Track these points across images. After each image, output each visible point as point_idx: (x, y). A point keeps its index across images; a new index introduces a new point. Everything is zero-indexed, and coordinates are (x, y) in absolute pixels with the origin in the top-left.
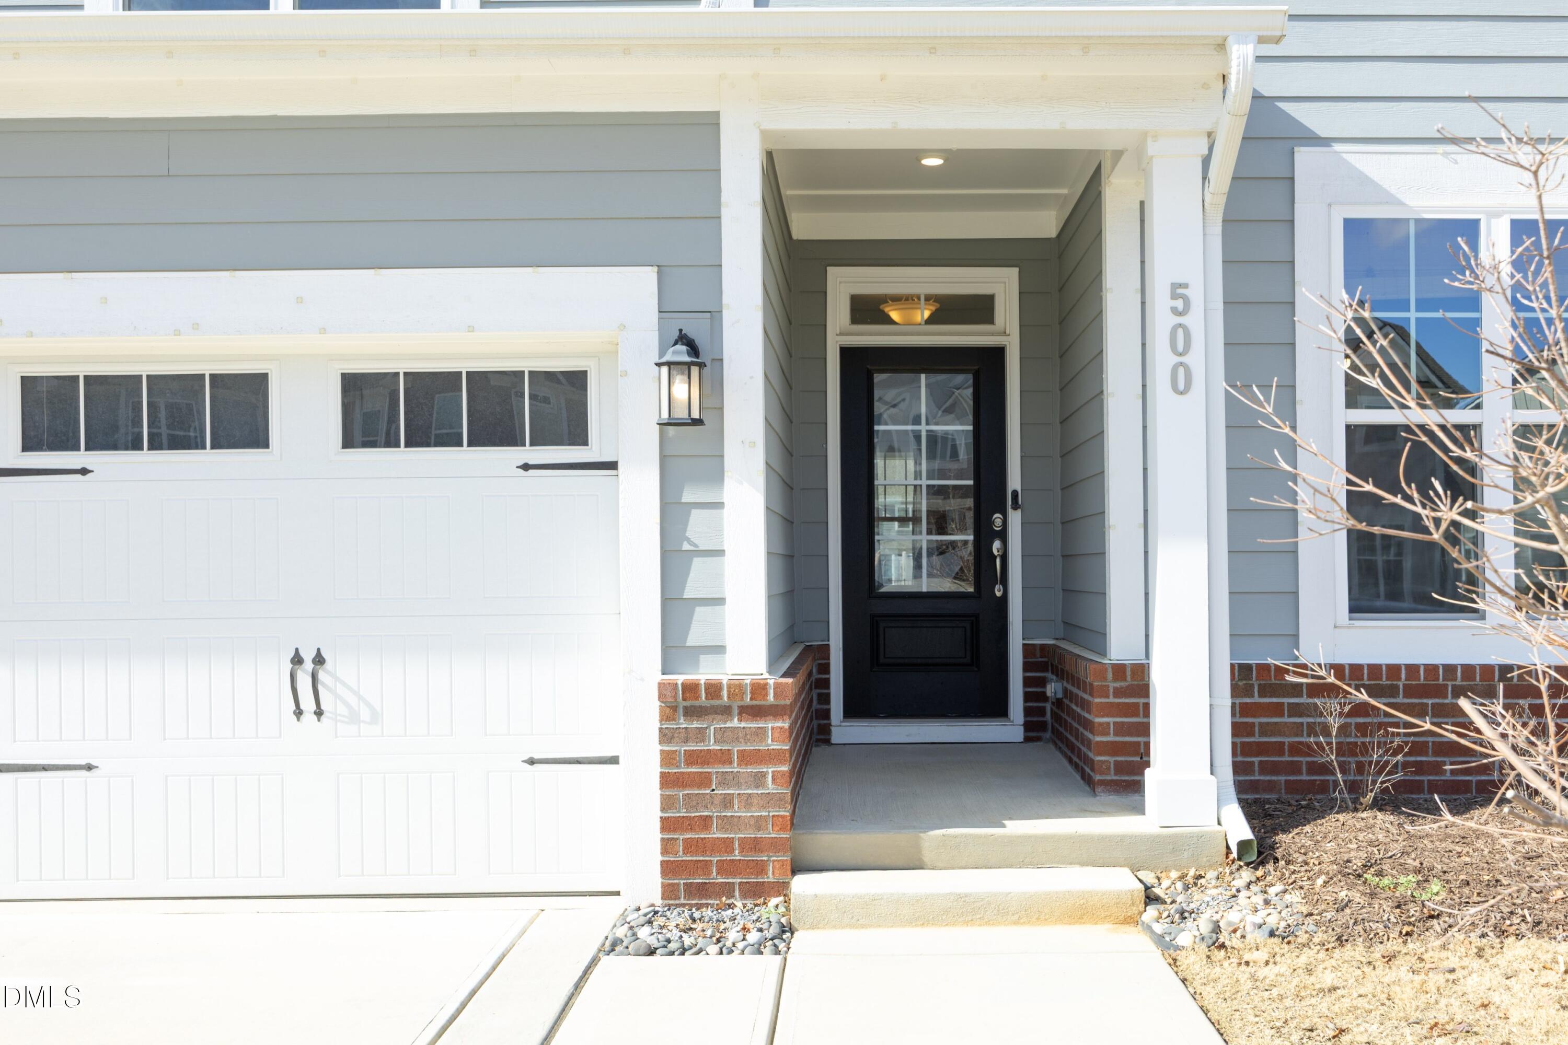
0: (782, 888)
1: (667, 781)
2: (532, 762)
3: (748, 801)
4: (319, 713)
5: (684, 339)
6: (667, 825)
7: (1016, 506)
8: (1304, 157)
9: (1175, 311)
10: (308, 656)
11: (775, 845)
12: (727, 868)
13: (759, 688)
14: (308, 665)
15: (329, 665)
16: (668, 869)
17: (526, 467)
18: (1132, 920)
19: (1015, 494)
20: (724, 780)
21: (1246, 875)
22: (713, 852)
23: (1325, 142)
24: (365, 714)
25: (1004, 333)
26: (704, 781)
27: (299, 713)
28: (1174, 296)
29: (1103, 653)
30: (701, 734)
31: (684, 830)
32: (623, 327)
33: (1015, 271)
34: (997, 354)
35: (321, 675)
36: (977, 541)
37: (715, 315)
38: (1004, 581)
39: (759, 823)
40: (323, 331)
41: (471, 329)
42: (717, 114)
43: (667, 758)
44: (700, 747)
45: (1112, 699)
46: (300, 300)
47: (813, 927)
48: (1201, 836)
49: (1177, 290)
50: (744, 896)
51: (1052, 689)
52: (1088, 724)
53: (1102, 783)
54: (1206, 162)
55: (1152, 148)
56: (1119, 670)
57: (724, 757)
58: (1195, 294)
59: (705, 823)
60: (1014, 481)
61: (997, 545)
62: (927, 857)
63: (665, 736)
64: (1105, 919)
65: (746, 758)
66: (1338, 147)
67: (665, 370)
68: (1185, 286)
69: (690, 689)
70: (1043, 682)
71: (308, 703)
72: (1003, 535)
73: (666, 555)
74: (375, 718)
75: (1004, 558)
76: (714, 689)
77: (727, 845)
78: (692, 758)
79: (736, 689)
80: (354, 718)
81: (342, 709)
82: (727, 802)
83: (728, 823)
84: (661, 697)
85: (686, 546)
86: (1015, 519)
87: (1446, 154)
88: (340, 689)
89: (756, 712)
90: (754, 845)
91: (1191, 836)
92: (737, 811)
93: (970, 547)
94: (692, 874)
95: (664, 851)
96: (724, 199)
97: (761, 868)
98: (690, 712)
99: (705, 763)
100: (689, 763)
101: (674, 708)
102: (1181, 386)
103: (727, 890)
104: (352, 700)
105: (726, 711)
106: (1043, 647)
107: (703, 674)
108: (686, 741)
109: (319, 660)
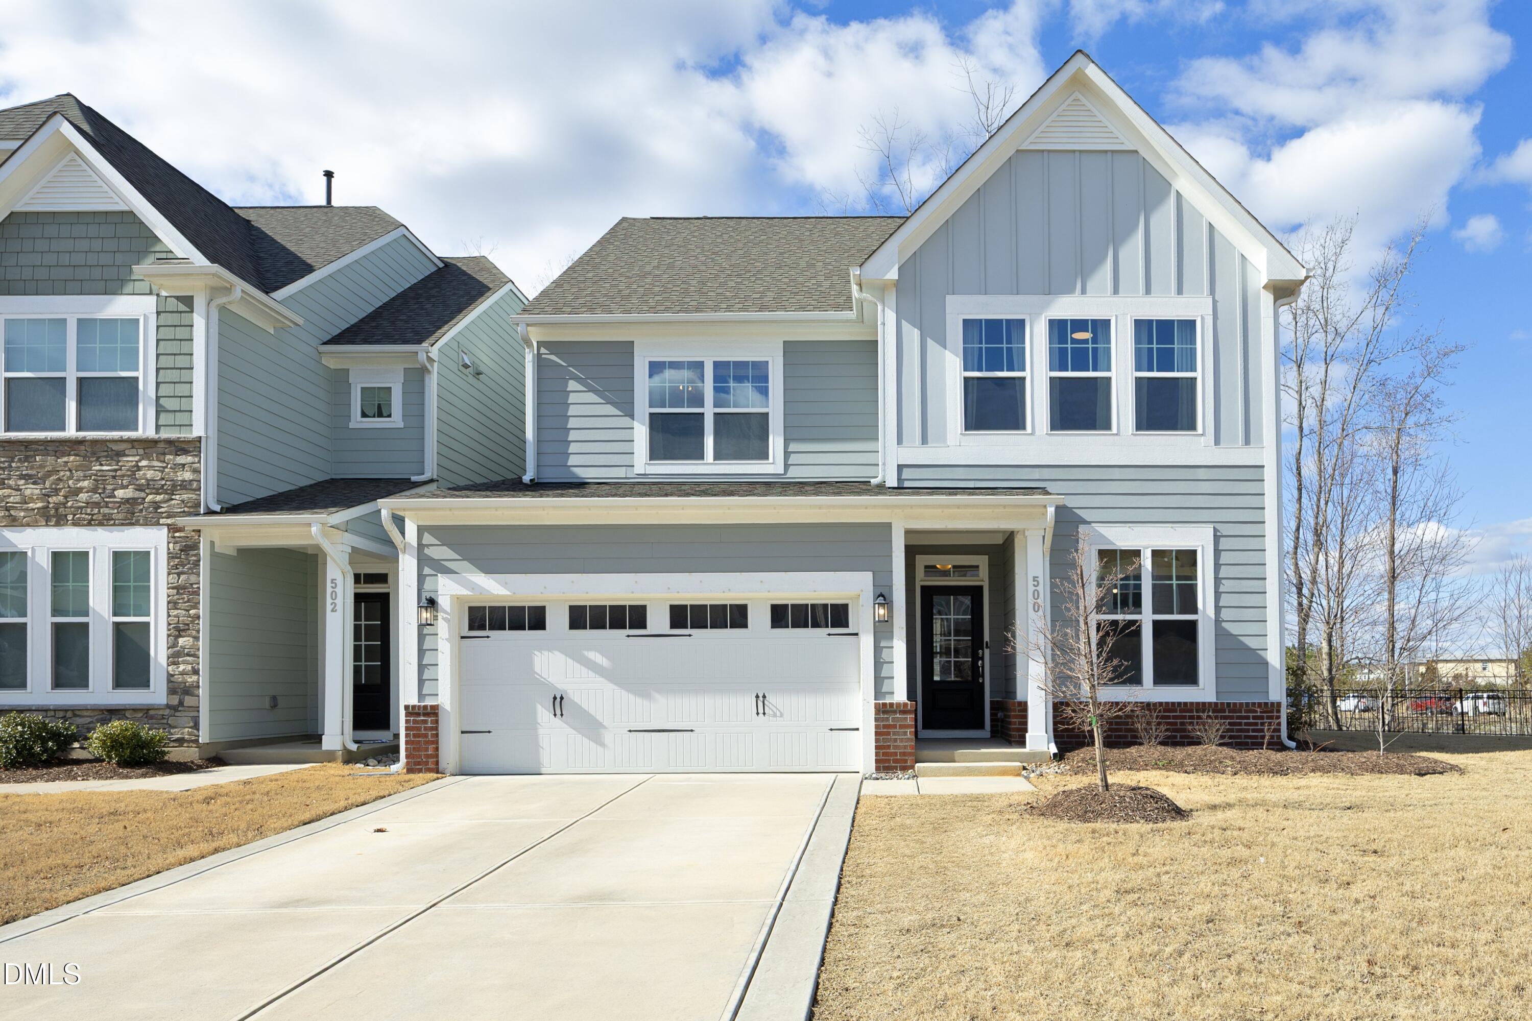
0: (913, 767)
1: (877, 734)
2: (831, 730)
3: (902, 740)
4: (764, 714)
5: (881, 595)
6: (877, 747)
7: (987, 647)
8: (1082, 529)
9: (1034, 585)
10: (761, 695)
11: (910, 754)
12: (895, 761)
13: (905, 705)
14: (761, 699)
15: (767, 698)
16: (877, 761)
17: (829, 635)
18: (1019, 775)
19: (987, 642)
20: (895, 734)
21: (1055, 763)
22: (891, 756)
23: (1089, 523)
24: (778, 714)
25: (983, 581)
26: (888, 734)
27: (758, 714)
28: (1034, 581)
29: (1015, 698)
30: (887, 719)
31: (882, 749)
32: (862, 591)
33: (987, 557)
34: (980, 588)
35: (766, 702)
36: (973, 661)
37: (891, 587)
38: (983, 676)
39: (905, 747)
40: (769, 592)
41: (815, 591)
42: (891, 523)
43: (877, 727)
44: (887, 723)
45: (1017, 713)
46: (762, 582)
47: (923, 776)
48: (1043, 752)
49: (1035, 579)
50: (900, 770)
51: (1000, 715)
52: (1010, 723)
53: (1014, 741)
54: (1044, 537)
55: (1027, 533)
56: (1020, 703)
57: (894, 727)
58: (1041, 580)
59: (889, 747)
60: (987, 638)
61: (980, 662)
62: (956, 759)
63: (876, 720)
64: (1011, 775)
65: (901, 727)
66: (1093, 525)
67: (877, 606)
68: (1037, 577)
69: (884, 705)
70: (996, 715)
71: (761, 710)
72: (982, 659)
73: (876, 663)
74: (782, 715)
75: (983, 667)
76: (891, 705)
77: (896, 754)
78: (885, 727)
79: (898, 704)
80: (775, 715)
81: (771, 712)
82: (895, 740)
83: (896, 747)
84: (875, 708)
85: (882, 660)
86: (987, 652)
87: (1129, 527)
88: (771, 706)
89: (904, 712)
90: (904, 754)
91: (1039, 753)
92: (898, 743)
93: (970, 663)
94: (885, 763)
95: (876, 756)
96: (893, 550)
97: (906, 761)
98: (884, 712)
99: (888, 728)
100: (884, 728)
101: (879, 711)
102: (1036, 609)
103: (896, 768)
104: (775, 709)
105: (895, 712)
106: (997, 701)
107: (888, 701)
108: (883, 721)
109: (764, 697)
